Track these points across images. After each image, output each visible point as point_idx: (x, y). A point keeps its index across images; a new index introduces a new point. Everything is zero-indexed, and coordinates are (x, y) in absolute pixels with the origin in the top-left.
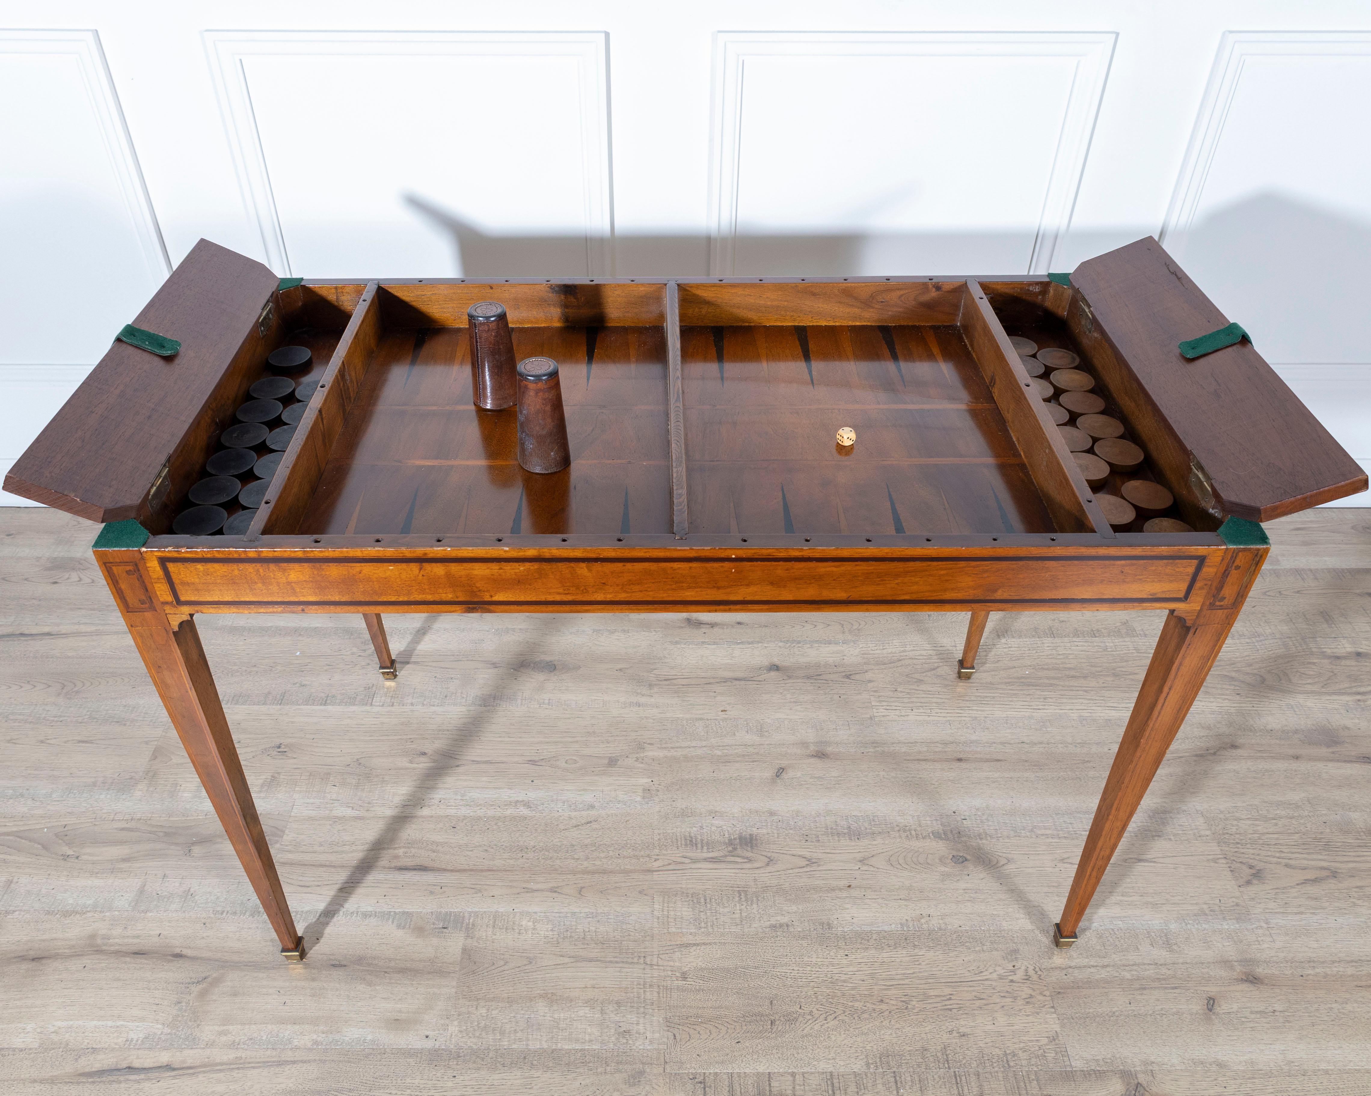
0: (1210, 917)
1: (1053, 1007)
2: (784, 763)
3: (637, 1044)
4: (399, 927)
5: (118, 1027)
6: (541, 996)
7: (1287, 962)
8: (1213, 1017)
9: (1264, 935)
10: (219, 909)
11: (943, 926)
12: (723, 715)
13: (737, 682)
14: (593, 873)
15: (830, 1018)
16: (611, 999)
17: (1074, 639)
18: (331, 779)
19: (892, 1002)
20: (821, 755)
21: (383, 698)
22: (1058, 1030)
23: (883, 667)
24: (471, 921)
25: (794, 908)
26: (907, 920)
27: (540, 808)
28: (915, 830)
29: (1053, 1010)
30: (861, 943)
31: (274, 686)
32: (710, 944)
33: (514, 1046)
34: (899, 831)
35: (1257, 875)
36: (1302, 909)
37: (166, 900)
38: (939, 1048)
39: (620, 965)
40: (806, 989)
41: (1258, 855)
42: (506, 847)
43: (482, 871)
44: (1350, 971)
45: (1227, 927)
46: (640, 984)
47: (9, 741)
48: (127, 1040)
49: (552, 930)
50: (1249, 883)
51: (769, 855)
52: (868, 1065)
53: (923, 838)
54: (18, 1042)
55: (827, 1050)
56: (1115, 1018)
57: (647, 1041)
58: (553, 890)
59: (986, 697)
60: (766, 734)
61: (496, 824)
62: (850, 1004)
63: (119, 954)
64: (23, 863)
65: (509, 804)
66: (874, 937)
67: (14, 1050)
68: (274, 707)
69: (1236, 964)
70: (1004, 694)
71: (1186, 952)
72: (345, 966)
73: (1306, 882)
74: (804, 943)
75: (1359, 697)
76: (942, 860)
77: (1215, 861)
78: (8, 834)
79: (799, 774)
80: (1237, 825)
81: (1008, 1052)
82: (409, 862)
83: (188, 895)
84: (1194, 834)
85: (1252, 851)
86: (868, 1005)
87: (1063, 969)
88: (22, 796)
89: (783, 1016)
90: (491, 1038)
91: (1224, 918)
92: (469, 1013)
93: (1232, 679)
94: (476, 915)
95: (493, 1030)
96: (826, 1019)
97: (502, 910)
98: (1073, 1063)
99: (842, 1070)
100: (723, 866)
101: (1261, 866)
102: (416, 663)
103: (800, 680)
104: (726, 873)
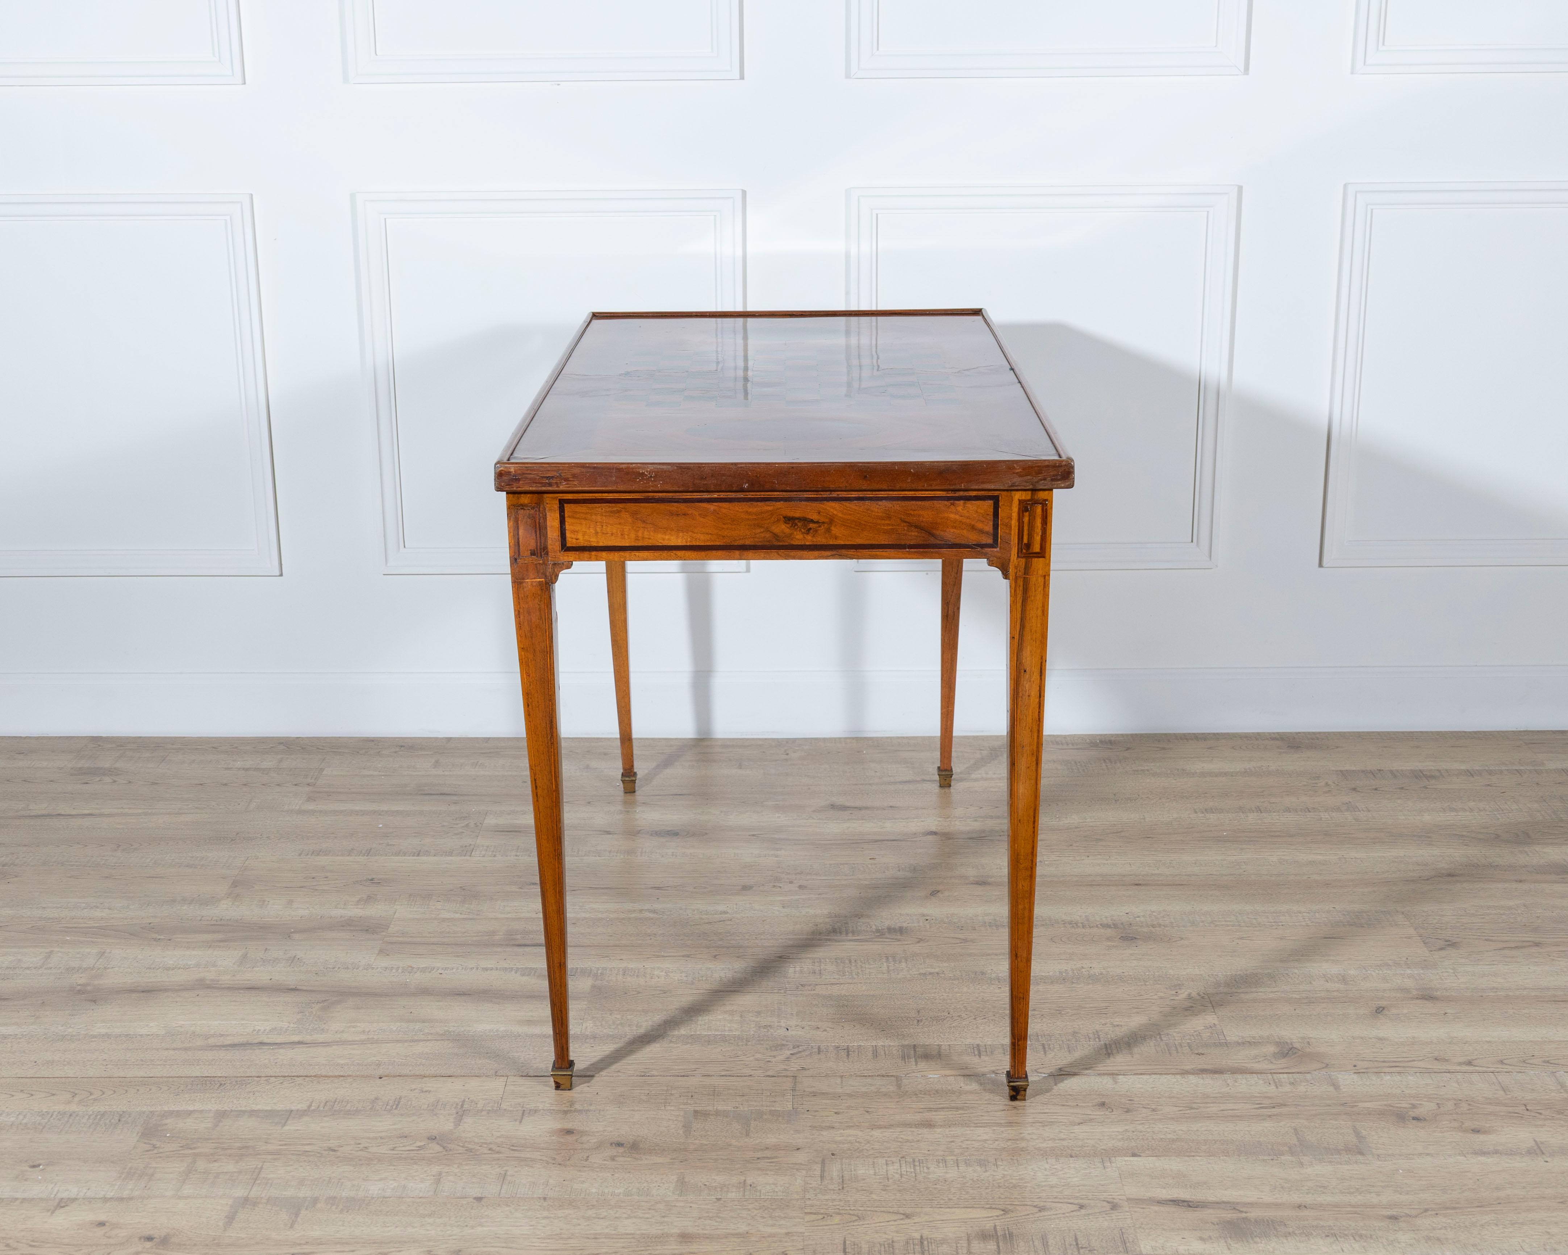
0: (1393, 967)
1: (1214, 1012)
2: (940, 888)
3: (779, 1032)
4: (523, 975)
5: (242, 1024)
7: (1468, 989)
8: (1381, 1016)
9: (1449, 976)
10: (330, 966)
11: (1105, 973)
12: (872, 861)
13: (890, 842)
14: (729, 947)
15: (978, 1019)
17: (1284, 814)
18: (434, 898)
20: (982, 883)
21: (484, 852)
23: (1057, 832)
24: (599, 972)
25: (945, 964)
26: (1066, 970)
27: (668, 913)
28: (1082, 923)
31: (357, 845)
32: (855, 983)
34: (1064, 924)
35: (1453, 945)
36: (1495, 963)
37: (271, 962)
38: (1091, 1032)
40: (955, 1005)
41: (1457, 934)
42: (633, 934)
44: (1533, 994)
45: (1409, 972)
47: (70, 877)
48: (254, 1030)
49: (687, 977)
50: (1441, 949)
51: (920, 937)
53: (1090, 927)
54: (144, 1031)
56: (1277, 1017)
58: (685, 956)
59: (1175, 848)
60: (921, 872)
61: (620, 922)
63: (230, 988)
64: (112, 943)
65: (633, 911)
67: (141, 1035)
68: (361, 857)
69: (1413, 990)
70: (1195, 847)
71: (1362, 985)
72: (470, 994)
73: (1505, 948)
74: (955, 982)
76: (1108, 939)
77: (1409, 938)
78: (90, 928)
79: (956, 894)
80: (1439, 919)
83: (294, 959)
85: (1452, 933)
88: (97, 907)
89: (931, 1018)
90: (627, 1029)
91: (1409, 968)
92: (603, 1017)
93: (1463, 836)
94: (605, 969)
95: (629, 1025)
96: (975, 1019)
97: (632, 966)
98: (1227, 1039)
99: (989, 1043)
100: (870, 943)
101: (1458, 940)
102: (519, 832)
103: (961, 840)
104: (874, 947)
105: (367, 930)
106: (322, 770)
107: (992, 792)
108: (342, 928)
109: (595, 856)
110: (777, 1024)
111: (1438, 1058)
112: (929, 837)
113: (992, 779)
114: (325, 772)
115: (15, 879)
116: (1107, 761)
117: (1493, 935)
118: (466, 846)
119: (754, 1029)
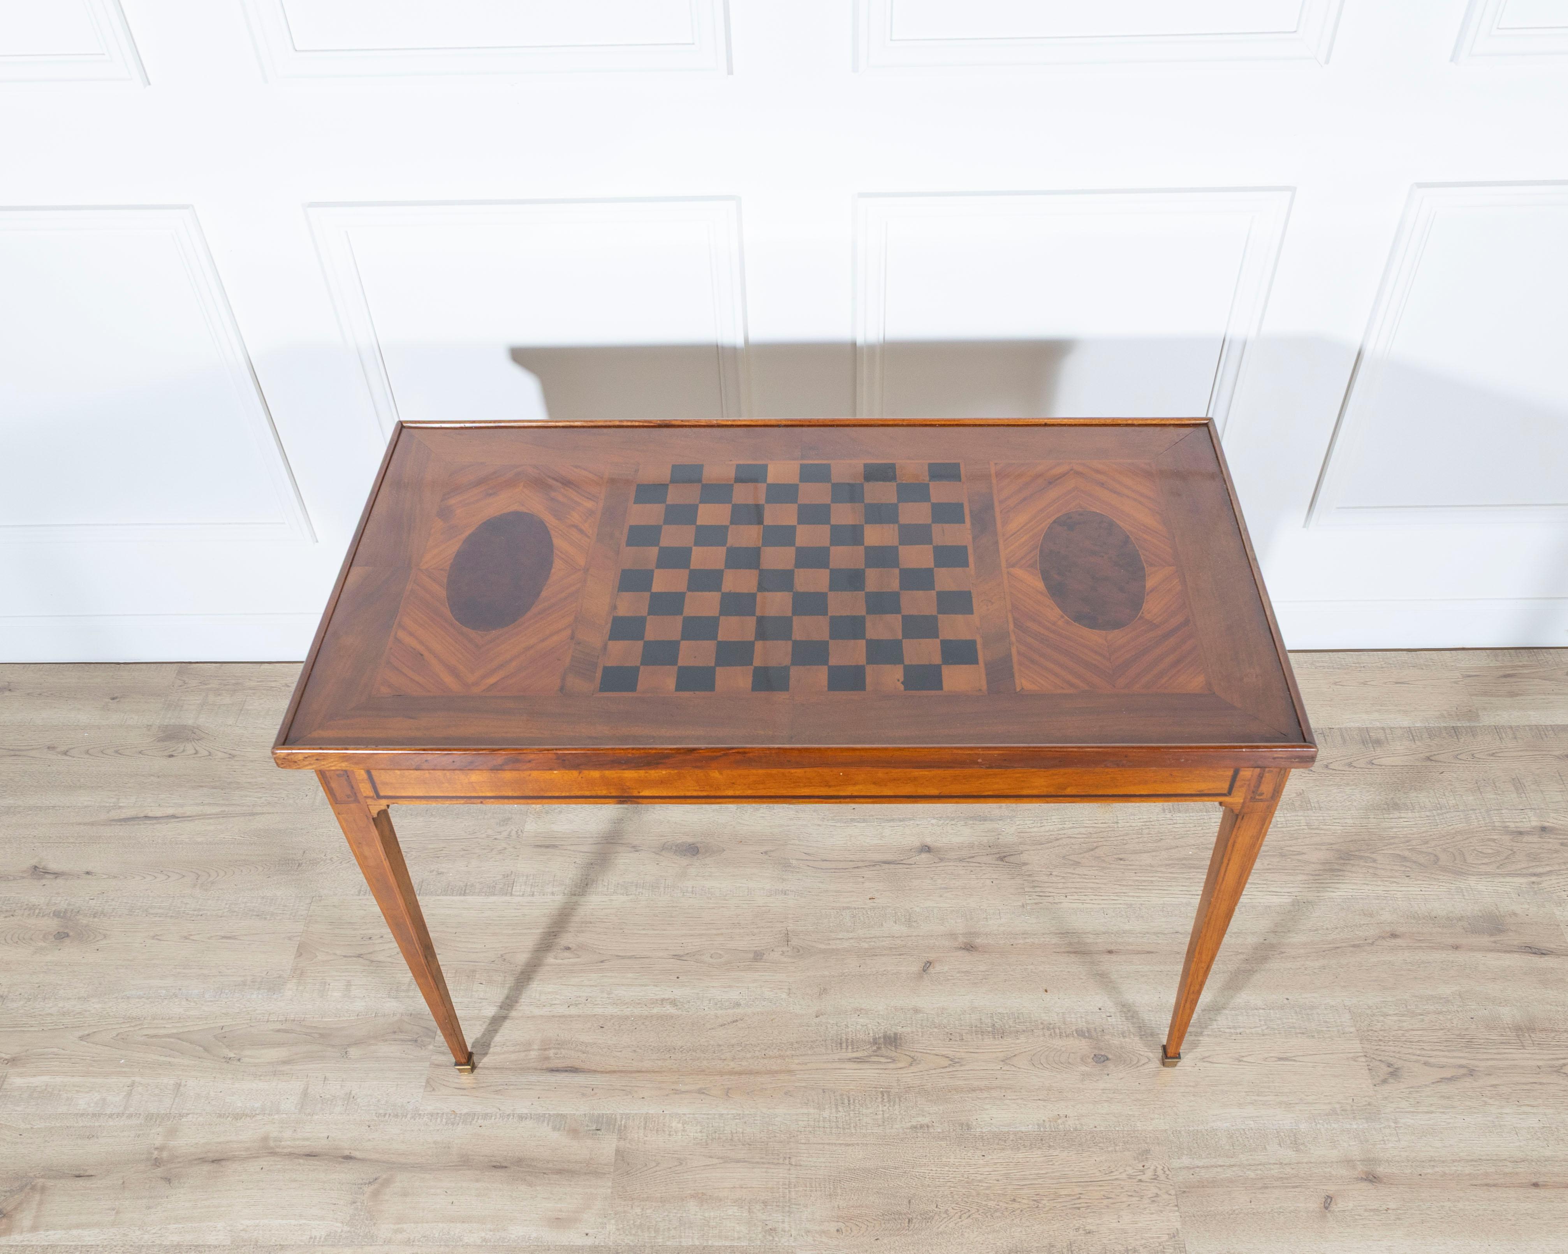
0: (1341, 1117)
1: (1177, 1206)
2: (932, 956)
3: (783, 1240)
4: (554, 1129)
5: (300, 1225)
6: (692, 1196)
7: (1408, 1161)
8: (1329, 1215)
9: (1391, 1135)
10: (381, 1111)
11: (1079, 1127)
12: (870, 904)
13: (887, 866)
14: (740, 1073)
15: (964, 1217)
16: (758, 1198)
18: (477, 976)
19: (1024, 1201)
20: (969, 948)
21: (523, 887)
22: (1179, 1227)
23: (1039, 847)
24: (623, 1123)
25: (935, 1109)
26: (1044, 1121)
27: (686, 1006)
28: (1059, 1029)
29: (1177, 1208)
30: (998, 1144)
32: (853, 1145)
33: (668, 1243)
34: (1043, 1029)
35: (1395, 1073)
36: (1432, 1109)
37: (329, 1102)
38: (1065, 1245)
39: (766, 1166)
40: (942, 1189)
41: (1399, 1052)
42: (654, 1047)
43: (631, 1072)
44: (1468, 1170)
45: (1355, 1127)
46: (785, 1184)
47: (153, 938)
48: (311, 1238)
49: (701, 1132)
50: (1385, 1081)
51: (912, 1054)
53: (1066, 1036)
54: (211, 1240)
55: (959, 1247)
56: (1235, 1216)
57: (792, 1238)
58: (700, 1091)
59: (1144, 881)
60: (914, 924)
61: (643, 1023)
62: (984, 1203)
63: (292, 1155)
64: (188, 1066)
65: (654, 1002)
66: (1012, 1137)
67: (209, 1246)
69: (1358, 1163)
70: (1163, 877)
71: (1312, 1151)
72: (506, 1167)
73: (1442, 1080)
74: (943, 1143)
75: (1534, 879)
76: (1083, 1060)
77: (1355, 1059)
78: (169, 1036)
79: (946, 968)
80: (1383, 1021)
82: (560, 1064)
83: (350, 1098)
84: (1338, 1031)
85: (1394, 1049)
86: (1001, 1204)
87: (1191, 1169)
88: (176, 996)
89: (920, 1215)
91: (1354, 1118)
92: (625, 1212)
93: (1405, 858)
94: (628, 1116)
96: (960, 1217)
97: (653, 1112)
100: (866, 1066)
101: (1399, 1063)
102: (555, 846)
103: (951, 864)
104: (870, 1073)
105: (416, 1041)
108: (394, 1036)
109: (623, 894)
115: (105, 942)
118: (507, 876)
119: (760, 1236)
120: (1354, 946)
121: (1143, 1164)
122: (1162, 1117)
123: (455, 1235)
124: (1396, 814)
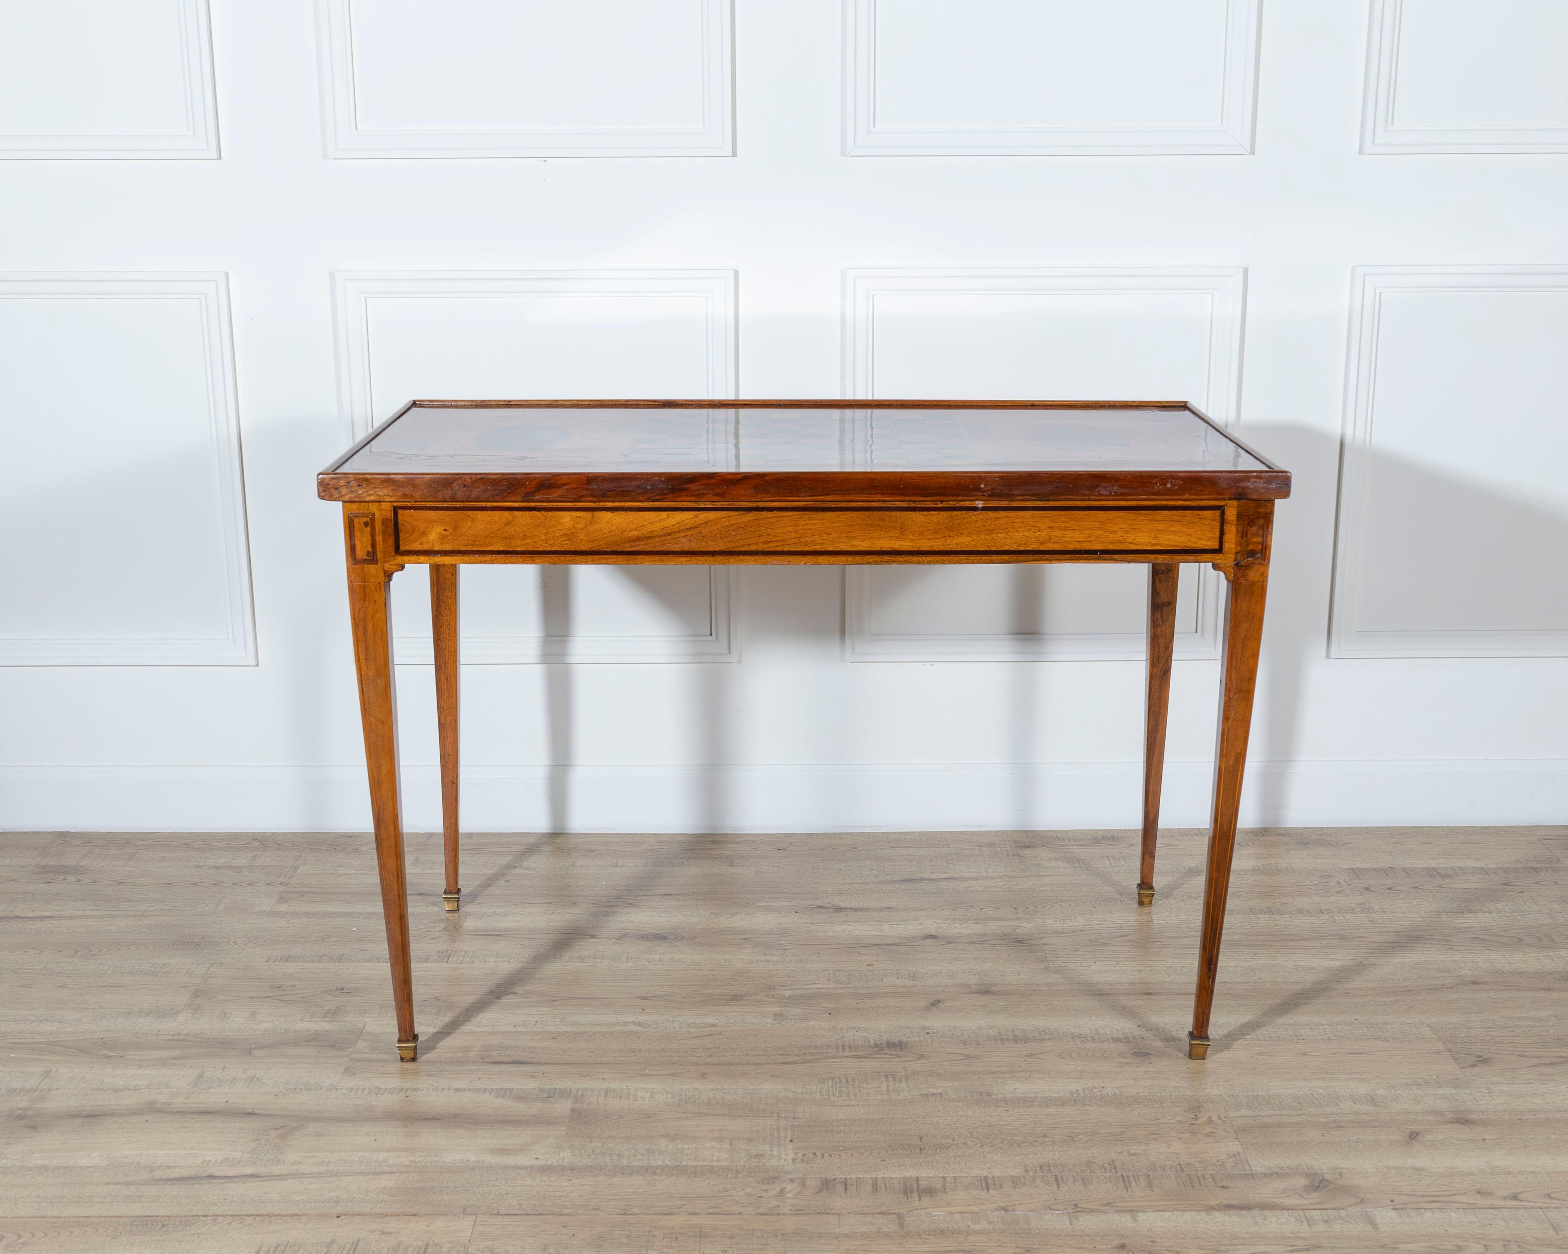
0: (1424, 1086)
1: (1237, 1138)
2: (941, 997)
3: (771, 1161)
4: (497, 1097)
5: (192, 1154)
6: (662, 1136)
7: (1505, 1111)
8: (1416, 1143)
9: (1483, 1096)
10: (291, 1087)
11: (1118, 1093)
12: (868, 968)
13: (886, 947)
14: (718, 1065)
15: (984, 1147)
16: (741, 1137)
17: (1296, 915)
19: (1056, 1137)
20: (984, 992)
21: (461, 959)
22: (1240, 1151)
23: (1062, 935)
24: (579, 1093)
25: (949, 1084)
26: (1077, 1090)
27: (654, 1026)
28: (1092, 1037)
30: (1024, 1104)
31: (328, 951)
33: (634, 1163)
34: (1073, 1037)
35: (1485, 1061)
36: (1531, 1081)
37: (229, 1082)
38: (1106, 1161)
39: (750, 1118)
40: (960, 1130)
41: (1488, 1049)
42: (616, 1050)
43: (589, 1064)
45: (1441, 1092)
47: (22, 986)
48: (204, 1161)
49: (672, 1098)
50: (1473, 1066)
51: (921, 1053)
52: (1027, 1171)
53: (1100, 1042)
54: (85, 1162)
55: (981, 1164)
56: (1305, 1144)
57: (781, 1160)
58: (671, 1075)
60: (919, 979)
61: (603, 1036)
62: (1009, 1138)
64: (60, 1061)
65: (614, 1024)
66: (1039, 1100)
67: (81, 1168)
68: (331, 964)
69: (1447, 1113)
71: (1392, 1106)
72: (439, 1119)
73: (1540, 1065)
74: (960, 1104)
76: (1120, 1055)
77: (1437, 1053)
78: (38, 1043)
79: (958, 1004)
80: (1468, 1032)
81: (1182, 1163)
82: (504, 1059)
83: (253, 1079)
84: (1417, 1037)
85: (1482, 1047)
86: (1029, 1138)
87: (1251, 1117)
88: (47, 1020)
89: (934, 1145)
90: (608, 1159)
91: (1440, 1087)
92: (582, 1145)
93: (1484, 939)
94: (585, 1090)
95: (610, 1155)
96: (982, 1146)
97: (615, 1087)
98: (1253, 1169)
99: (997, 1175)
100: (867, 1060)
101: (1489, 1055)
102: (500, 935)
103: (962, 945)
104: (873, 1064)
105: (333, 1046)
106: (297, 868)
107: (993, 891)
108: (307, 1043)
109: (579, 962)
110: (769, 1153)
111: (1481, 1191)
112: (928, 941)
113: (993, 878)
114: (299, 871)
116: (1111, 858)
117: (1526, 1050)
118: (443, 952)
119: (745, 1159)
120: (1430, 989)
121: (1195, 1114)
122: (1216, 1087)
123: (378, 1159)
124: (1472, 915)
